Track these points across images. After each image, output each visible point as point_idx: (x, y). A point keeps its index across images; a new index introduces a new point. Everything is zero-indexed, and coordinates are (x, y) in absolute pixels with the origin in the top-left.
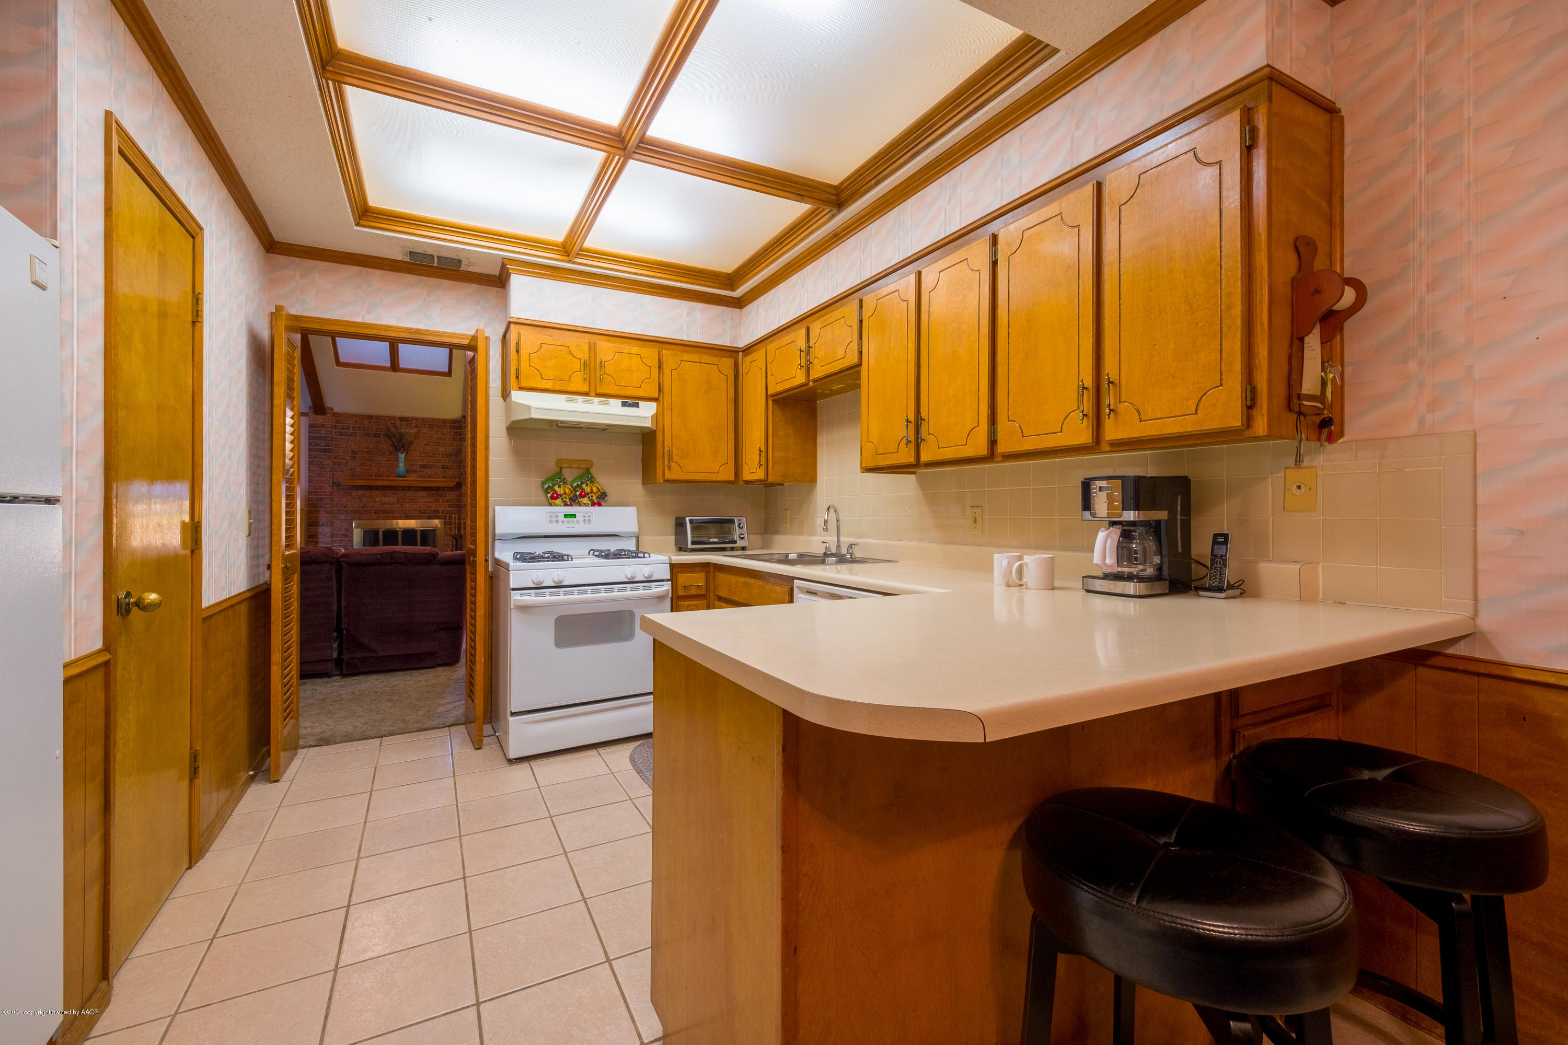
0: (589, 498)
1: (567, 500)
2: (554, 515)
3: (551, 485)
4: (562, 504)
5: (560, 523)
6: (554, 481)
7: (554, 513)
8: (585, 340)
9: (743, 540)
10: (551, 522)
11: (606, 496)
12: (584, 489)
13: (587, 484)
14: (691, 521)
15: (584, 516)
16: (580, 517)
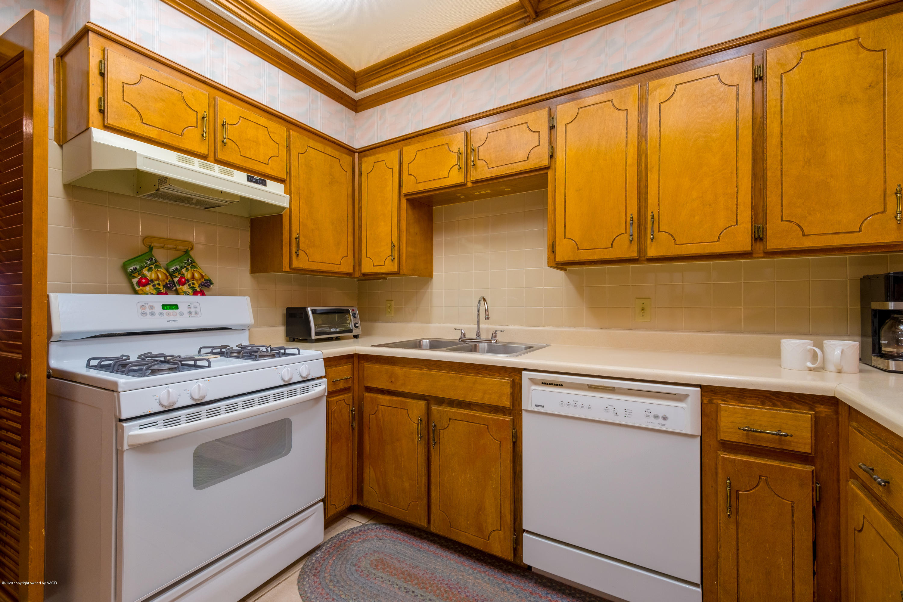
0: (189, 285)
1: (161, 287)
2: (147, 306)
3: (138, 267)
4: (155, 292)
5: (157, 315)
6: (142, 262)
7: (147, 303)
8: (203, 92)
9: (358, 329)
10: (144, 314)
11: (212, 284)
12: (183, 274)
13: (187, 269)
14: (314, 312)
15: (189, 307)
16: (182, 307)
